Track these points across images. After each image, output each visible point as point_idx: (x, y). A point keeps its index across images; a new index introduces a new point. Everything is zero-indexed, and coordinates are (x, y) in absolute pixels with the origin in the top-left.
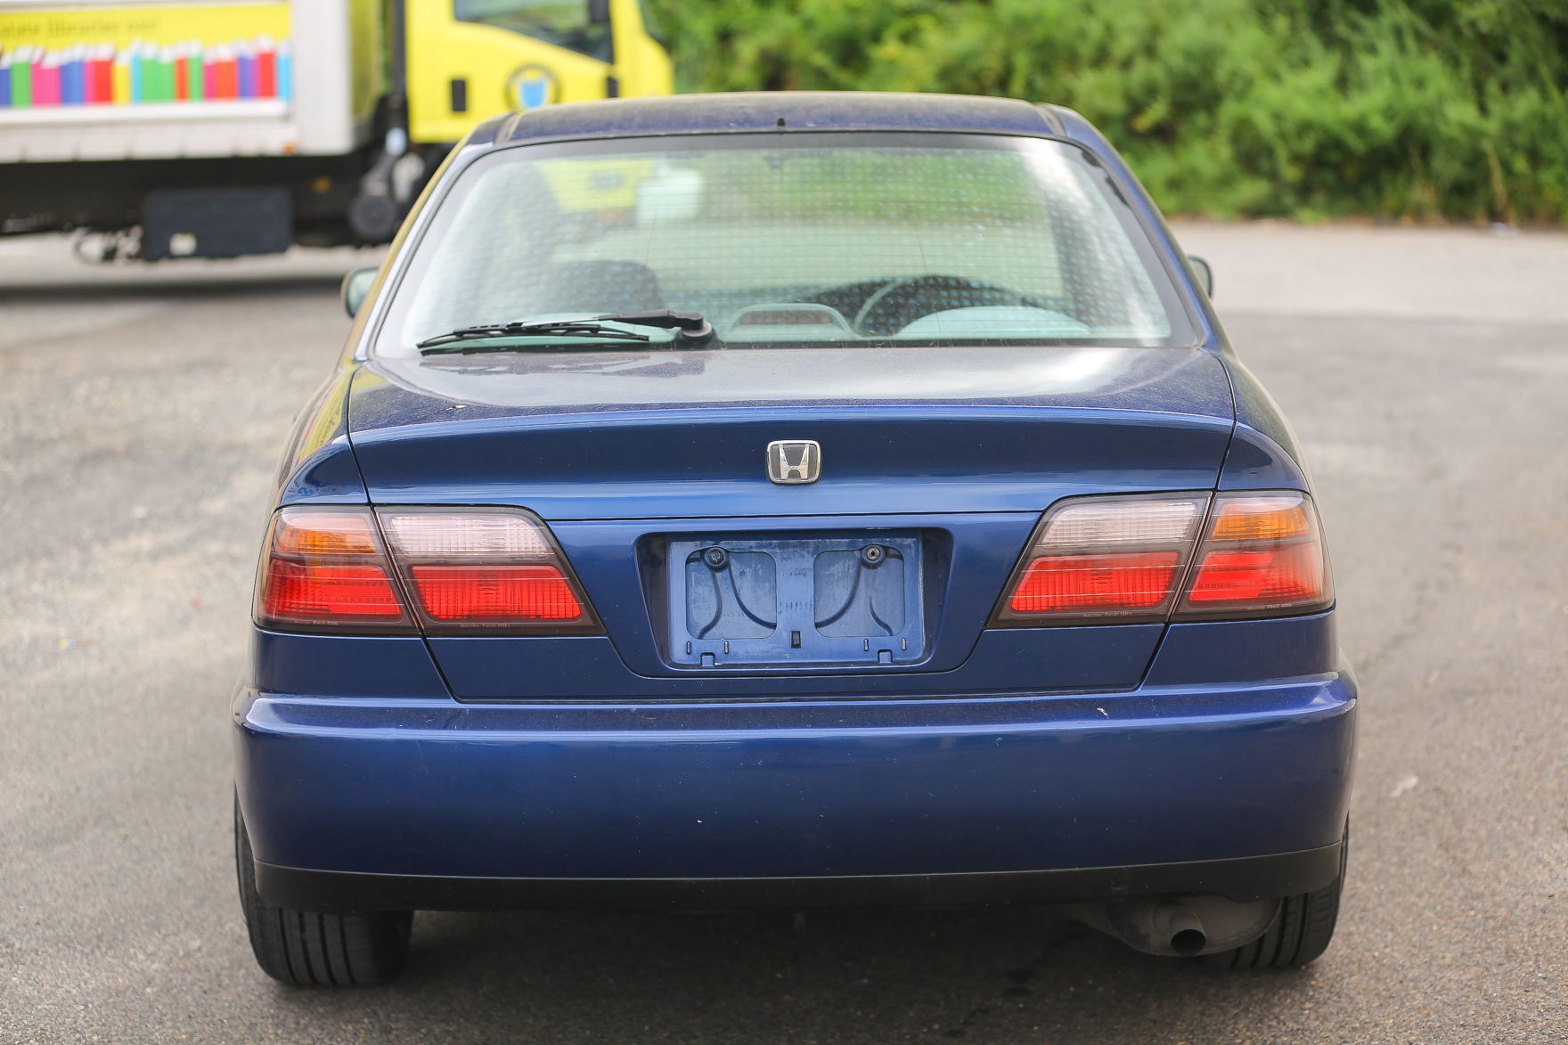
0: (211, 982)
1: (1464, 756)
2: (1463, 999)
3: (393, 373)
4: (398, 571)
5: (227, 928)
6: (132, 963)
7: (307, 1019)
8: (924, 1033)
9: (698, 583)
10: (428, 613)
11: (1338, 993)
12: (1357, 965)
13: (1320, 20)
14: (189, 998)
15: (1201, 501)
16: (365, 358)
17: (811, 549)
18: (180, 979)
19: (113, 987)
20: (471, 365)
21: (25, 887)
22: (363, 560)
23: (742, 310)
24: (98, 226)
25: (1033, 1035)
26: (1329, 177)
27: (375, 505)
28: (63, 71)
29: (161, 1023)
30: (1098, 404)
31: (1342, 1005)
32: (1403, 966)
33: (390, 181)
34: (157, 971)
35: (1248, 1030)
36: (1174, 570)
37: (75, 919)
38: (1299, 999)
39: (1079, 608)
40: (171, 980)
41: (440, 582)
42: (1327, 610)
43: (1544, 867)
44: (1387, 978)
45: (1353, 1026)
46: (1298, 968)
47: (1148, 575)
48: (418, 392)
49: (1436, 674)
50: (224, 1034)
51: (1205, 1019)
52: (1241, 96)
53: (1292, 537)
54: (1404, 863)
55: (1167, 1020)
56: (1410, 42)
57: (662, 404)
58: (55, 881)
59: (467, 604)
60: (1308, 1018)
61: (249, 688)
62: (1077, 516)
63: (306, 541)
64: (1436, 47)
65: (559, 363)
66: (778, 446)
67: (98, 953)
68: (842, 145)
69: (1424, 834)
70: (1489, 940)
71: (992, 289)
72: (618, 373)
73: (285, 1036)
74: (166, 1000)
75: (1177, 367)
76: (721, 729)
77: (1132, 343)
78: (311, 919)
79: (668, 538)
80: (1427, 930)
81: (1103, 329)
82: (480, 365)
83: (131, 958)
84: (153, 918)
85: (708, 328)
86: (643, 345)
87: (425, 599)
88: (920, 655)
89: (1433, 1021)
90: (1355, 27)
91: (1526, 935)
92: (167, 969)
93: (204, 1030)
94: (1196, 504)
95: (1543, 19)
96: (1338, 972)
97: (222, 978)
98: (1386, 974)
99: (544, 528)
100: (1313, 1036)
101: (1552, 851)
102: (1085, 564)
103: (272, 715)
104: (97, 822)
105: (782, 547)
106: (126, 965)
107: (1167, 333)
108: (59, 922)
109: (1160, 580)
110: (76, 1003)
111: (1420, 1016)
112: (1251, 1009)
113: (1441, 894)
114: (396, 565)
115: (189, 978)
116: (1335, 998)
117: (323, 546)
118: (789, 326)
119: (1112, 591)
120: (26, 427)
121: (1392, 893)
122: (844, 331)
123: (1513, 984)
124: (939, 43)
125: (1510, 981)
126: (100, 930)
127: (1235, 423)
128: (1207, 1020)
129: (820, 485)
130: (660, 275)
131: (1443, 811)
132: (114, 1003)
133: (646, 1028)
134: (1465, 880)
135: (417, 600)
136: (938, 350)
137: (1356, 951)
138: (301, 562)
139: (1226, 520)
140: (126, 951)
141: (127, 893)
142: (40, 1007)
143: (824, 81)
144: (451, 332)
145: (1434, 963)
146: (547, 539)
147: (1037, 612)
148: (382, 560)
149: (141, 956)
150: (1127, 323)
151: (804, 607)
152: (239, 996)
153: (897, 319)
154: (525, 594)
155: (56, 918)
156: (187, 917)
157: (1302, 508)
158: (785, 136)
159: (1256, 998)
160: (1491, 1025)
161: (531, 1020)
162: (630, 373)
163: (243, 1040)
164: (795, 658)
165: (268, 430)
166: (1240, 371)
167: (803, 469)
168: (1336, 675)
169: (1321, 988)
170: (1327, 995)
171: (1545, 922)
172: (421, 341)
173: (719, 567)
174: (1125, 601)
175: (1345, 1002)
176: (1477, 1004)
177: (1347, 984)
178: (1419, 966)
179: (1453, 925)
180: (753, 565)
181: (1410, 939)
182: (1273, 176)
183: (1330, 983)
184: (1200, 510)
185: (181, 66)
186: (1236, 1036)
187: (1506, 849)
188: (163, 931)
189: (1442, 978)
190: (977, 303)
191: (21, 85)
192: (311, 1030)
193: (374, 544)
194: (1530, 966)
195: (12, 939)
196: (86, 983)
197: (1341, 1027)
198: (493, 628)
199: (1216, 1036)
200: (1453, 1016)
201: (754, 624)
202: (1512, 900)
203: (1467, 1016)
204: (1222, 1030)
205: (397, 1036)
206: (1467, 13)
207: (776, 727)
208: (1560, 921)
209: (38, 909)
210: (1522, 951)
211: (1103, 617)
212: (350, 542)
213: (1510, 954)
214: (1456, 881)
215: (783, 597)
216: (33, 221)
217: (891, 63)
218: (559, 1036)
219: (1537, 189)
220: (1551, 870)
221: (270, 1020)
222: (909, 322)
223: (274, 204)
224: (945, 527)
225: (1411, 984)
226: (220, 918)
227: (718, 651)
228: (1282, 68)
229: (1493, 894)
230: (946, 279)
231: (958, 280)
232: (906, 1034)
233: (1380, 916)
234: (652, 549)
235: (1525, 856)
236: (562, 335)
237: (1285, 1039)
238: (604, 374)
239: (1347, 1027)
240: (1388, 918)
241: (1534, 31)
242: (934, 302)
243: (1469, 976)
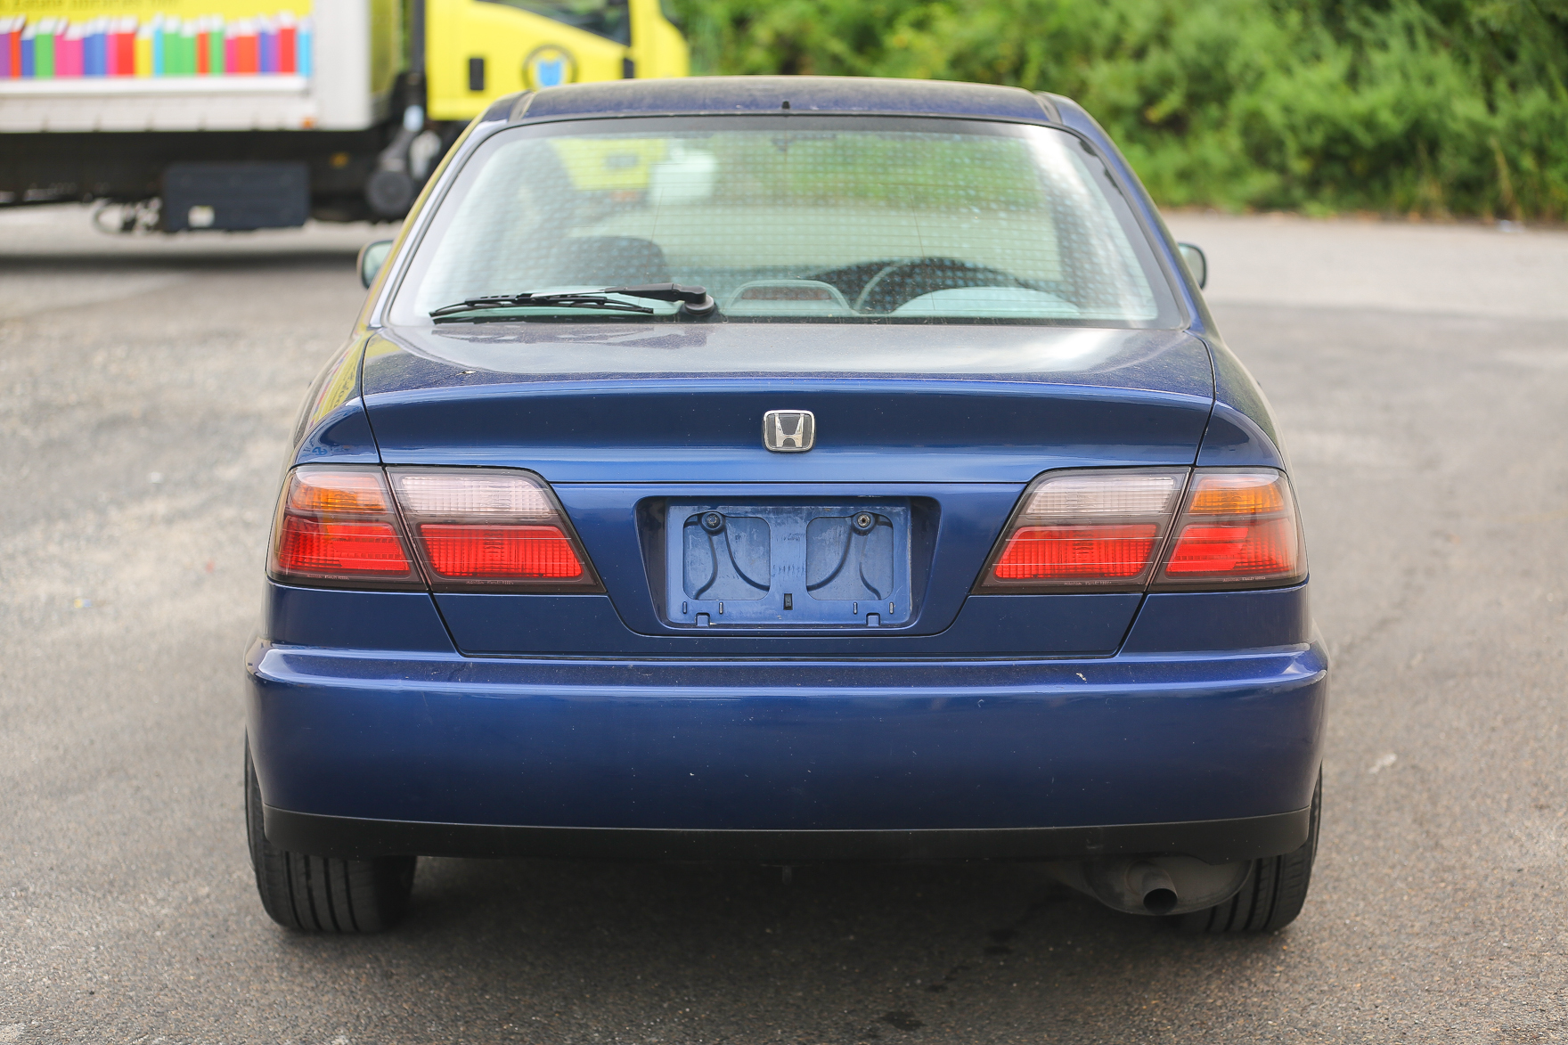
0: (218, 927)
1: (1442, 736)
2: (1430, 965)
3: (405, 340)
4: (408, 529)
5: (235, 876)
6: (142, 908)
7: (311, 963)
8: (907, 988)
9: (695, 545)
10: (435, 570)
11: (1308, 958)
12: (1328, 931)
13: (1332, 16)
14: (197, 941)
15: (1180, 477)
16: (380, 326)
17: (804, 515)
18: (188, 923)
19: (124, 930)
20: (482, 334)
21: (40, 834)
22: (374, 517)
23: (744, 285)
24: (118, 197)
25: (1012, 991)
26: (1337, 170)
27: (386, 465)
28: (86, 43)
29: (170, 964)
30: (1083, 381)
31: (1312, 969)
32: (1372, 934)
33: (407, 158)
34: (166, 915)
35: (1220, 991)
36: (1152, 543)
37: (88, 865)
38: (1271, 962)
39: (1061, 576)
40: (180, 924)
41: (447, 541)
42: (1300, 584)
43: (1515, 842)
44: (1356, 945)
45: (1322, 989)
46: (1271, 934)
47: (1127, 546)
48: (429, 358)
49: (1419, 657)
50: (230, 976)
51: (1178, 979)
52: (1252, 89)
53: (1268, 512)
54: (1379, 836)
55: (1142, 980)
56: (1421, 39)
57: (664, 373)
58: (68, 829)
59: (472, 562)
60: (1279, 980)
61: (262, 640)
62: (1060, 488)
63: (319, 498)
64: (1447, 44)
65: (565, 333)
66: (774, 416)
67: (109, 898)
68: (844, 128)
69: (1400, 809)
70: (1457, 911)
71: (986, 270)
72: (623, 344)
73: (290, 978)
74: (175, 943)
75: (1163, 349)
76: (714, 686)
77: (1121, 324)
78: (317, 864)
79: (666, 502)
80: (1398, 900)
81: (1092, 310)
82: (490, 334)
83: (141, 903)
84: (163, 865)
85: (710, 301)
86: (648, 317)
87: (432, 556)
88: (907, 619)
89: (1399, 985)
90: (1367, 23)
91: (1494, 907)
92: (176, 914)
93: (211, 972)
94: (1175, 479)
95: (1552, 19)
96: (1309, 938)
97: (230, 923)
98: (1356, 941)
99: (548, 490)
100: (1283, 997)
101: (1523, 828)
102: (1069, 534)
103: (284, 666)
104: (110, 773)
105: (777, 512)
106: (137, 910)
107: (1153, 315)
108: (72, 868)
109: (1139, 551)
110: (88, 945)
111: (1387, 980)
112: (1224, 971)
113: (1414, 866)
114: (405, 523)
115: (198, 923)
116: (1305, 963)
117: (335, 504)
118: (789, 301)
119: (1093, 561)
120: (45, 392)
121: (1365, 864)
122: (841, 307)
123: (1479, 953)
124: (953, 31)
125: (1476, 950)
126: (111, 876)
127: (1214, 403)
128: (1181, 981)
129: (814, 453)
130: (665, 250)
131: (1419, 787)
132: (125, 945)
133: (639, 977)
134: (1437, 854)
135: (425, 558)
136: (931, 327)
137: (1328, 918)
138: (314, 519)
139: (1205, 495)
140: (137, 896)
141: (138, 841)
142: (53, 948)
143: (838, 66)
144: (463, 302)
145: (1403, 931)
146: (551, 501)
147: (1021, 579)
148: (392, 519)
149: (151, 902)
150: (1117, 305)
151: (796, 571)
152: (245, 940)
153: (893, 296)
154: (529, 553)
155: (69, 864)
156: (196, 866)
157: (1277, 486)
158: (790, 118)
159: (1229, 960)
160: (1455, 990)
161: (527, 969)
162: (634, 343)
163: (249, 982)
164: (786, 620)
165: (282, 400)
166: (1222, 353)
167: (798, 438)
168: (1307, 646)
169: (1293, 952)
170: (1298, 960)
171: (1512, 895)
172: (433, 310)
173: (715, 531)
174: (1104, 571)
175: (1315, 967)
176: (1442, 970)
177: (1318, 949)
178: (1388, 934)
179: (1424, 896)
180: (748, 530)
181: (1381, 909)
182: (1282, 170)
183: (1301, 948)
184: (1179, 486)
185: (203, 40)
186: (1208, 996)
187: (1478, 825)
188: (173, 878)
189: (1409, 946)
190: (971, 283)
191: (44, 57)
192: (314, 973)
193: (384, 503)
194: (1496, 936)
195: (27, 883)
196: (97, 926)
197: (1310, 989)
198: (497, 585)
199: (1188, 996)
200: (1418, 981)
201: (748, 586)
202: (1482, 873)
203: (1432, 982)
204: (1195, 990)
205: (398, 981)
206: (1478, 13)
207: (768, 686)
208: (1528, 894)
209: (52, 855)
210: (1489, 922)
211: (1084, 586)
212: (362, 500)
213: (1477, 924)
214: (1428, 854)
215: (776, 560)
216: (52, 192)
217: (906, 49)
218: (554, 984)
219: (1544, 188)
220: (1522, 846)
221: (275, 964)
222: (905, 301)
223: (292, 178)
224: (932, 496)
225: (1380, 951)
226: (228, 867)
227: (713, 611)
228: (1294, 62)
229: (1464, 867)
230: (941, 260)
231: (953, 262)
232: (889, 989)
233: (1353, 886)
234: (652, 511)
235: (1497, 832)
236: (570, 306)
237: (1256, 1000)
238: (609, 344)
239: (1316, 989)
240: (1360, 888)
241: (1544, 31)
242: (929, 281)
243: (1436, 944)
